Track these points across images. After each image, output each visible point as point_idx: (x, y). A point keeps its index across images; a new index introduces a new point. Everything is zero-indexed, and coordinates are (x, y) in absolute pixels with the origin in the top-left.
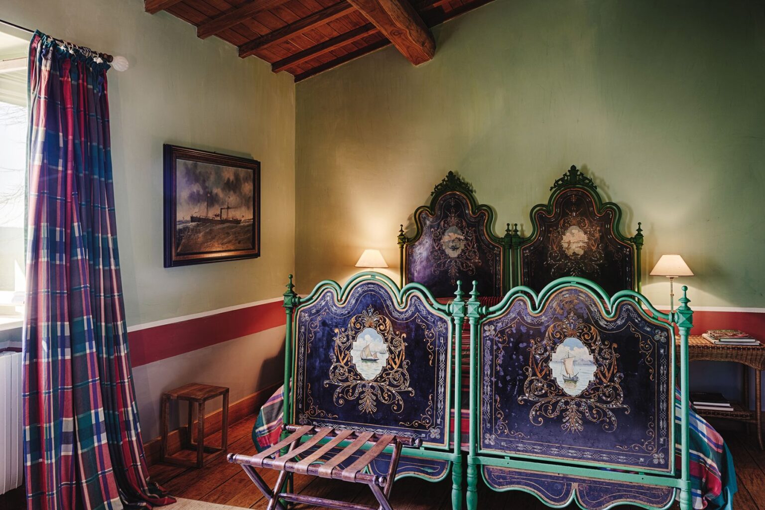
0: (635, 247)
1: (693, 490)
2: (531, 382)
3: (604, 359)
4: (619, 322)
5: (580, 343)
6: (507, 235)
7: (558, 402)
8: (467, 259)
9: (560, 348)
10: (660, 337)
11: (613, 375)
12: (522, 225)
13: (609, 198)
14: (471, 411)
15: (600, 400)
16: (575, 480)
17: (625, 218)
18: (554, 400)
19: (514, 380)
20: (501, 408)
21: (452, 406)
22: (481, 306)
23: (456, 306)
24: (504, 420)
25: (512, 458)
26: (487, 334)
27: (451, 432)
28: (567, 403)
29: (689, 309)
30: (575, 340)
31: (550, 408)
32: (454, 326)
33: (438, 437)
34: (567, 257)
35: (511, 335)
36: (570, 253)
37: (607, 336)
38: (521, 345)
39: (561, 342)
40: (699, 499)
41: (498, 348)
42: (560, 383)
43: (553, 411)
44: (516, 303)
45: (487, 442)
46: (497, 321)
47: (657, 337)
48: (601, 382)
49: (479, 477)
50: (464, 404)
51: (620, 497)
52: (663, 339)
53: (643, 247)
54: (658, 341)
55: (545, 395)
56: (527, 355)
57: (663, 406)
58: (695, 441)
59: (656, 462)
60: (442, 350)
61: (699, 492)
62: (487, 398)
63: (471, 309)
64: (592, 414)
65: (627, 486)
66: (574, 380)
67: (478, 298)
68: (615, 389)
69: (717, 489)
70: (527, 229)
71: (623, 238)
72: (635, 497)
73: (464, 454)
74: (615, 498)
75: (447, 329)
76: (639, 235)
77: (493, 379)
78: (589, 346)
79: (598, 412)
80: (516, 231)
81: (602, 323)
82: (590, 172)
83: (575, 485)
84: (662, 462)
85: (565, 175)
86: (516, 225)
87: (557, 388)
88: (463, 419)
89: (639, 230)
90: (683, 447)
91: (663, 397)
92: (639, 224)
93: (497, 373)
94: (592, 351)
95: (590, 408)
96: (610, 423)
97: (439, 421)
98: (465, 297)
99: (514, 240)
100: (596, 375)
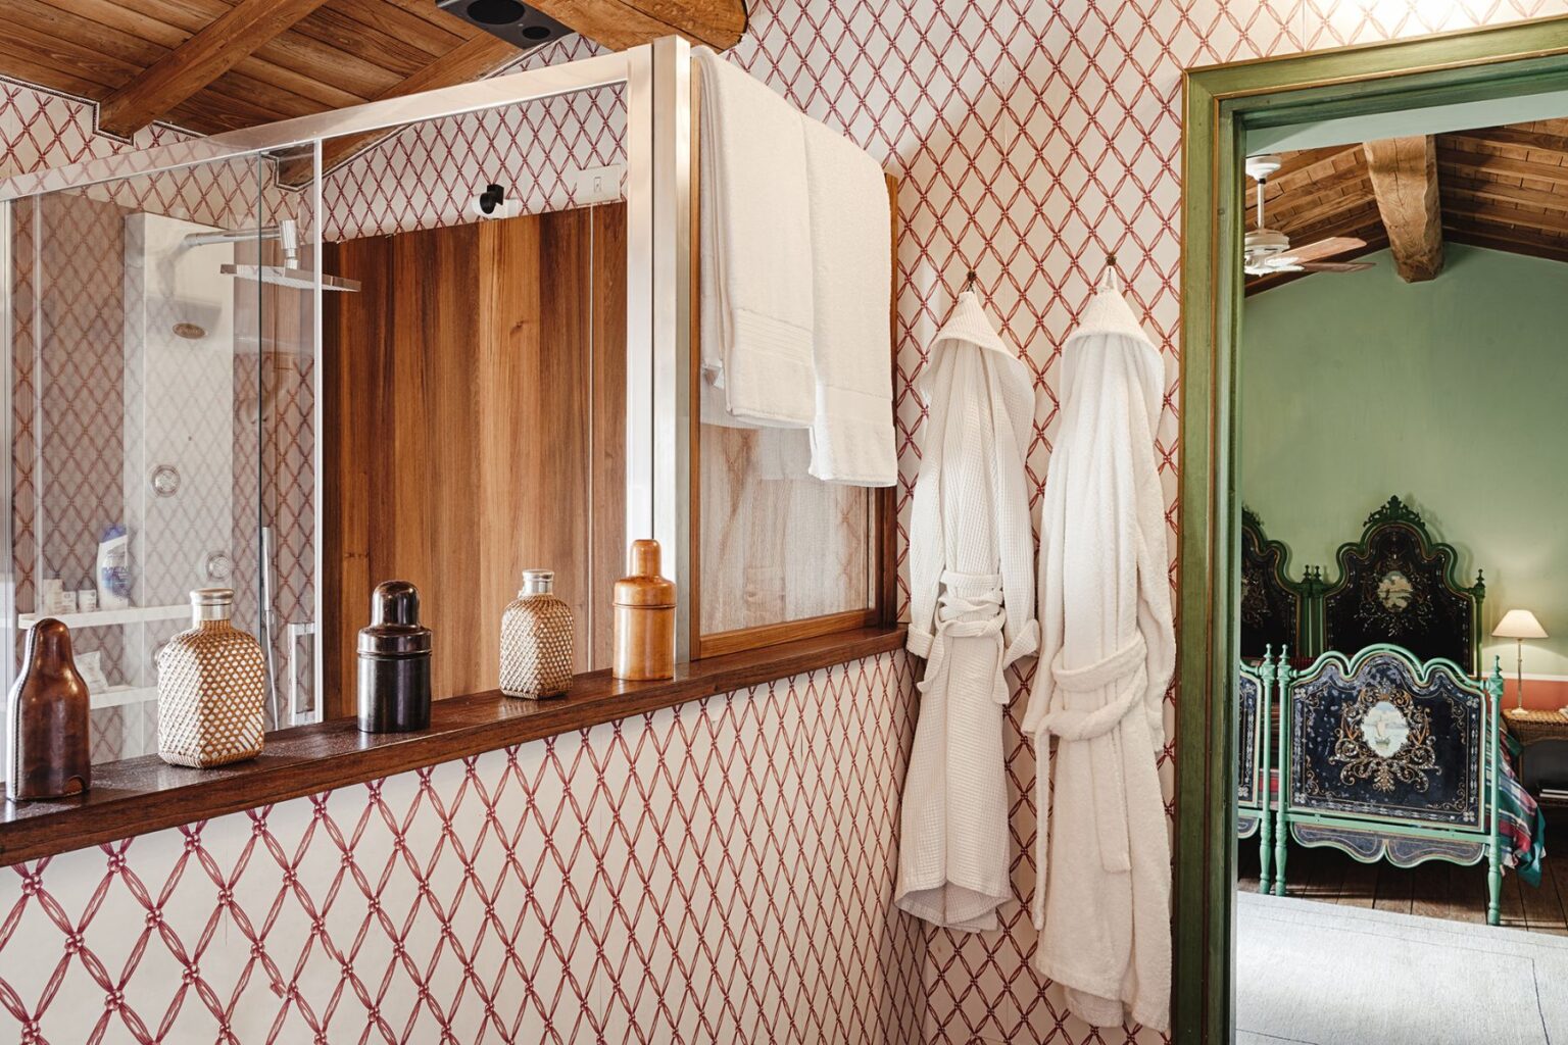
0: (1474, 600)
1: (1503, 847)
2: (1343, 743)
3: (1417, 722)
4: (1432, 688)
5: (1393, 707)
6: (1306, 580)
7: (1369, 763)
8: (1252, 608)
9: (1372, 711)
10: (1472, 703)
11: (1425, 738)
12: (1325, 568)
13: (1442, 537)
14: (1280, 771)
15: (1412, 761)
16: (1385, 837)
17: (1462, 563)
18: (1366, 761)
19: (1325, 742)
20: (1313, 768)
21: (1261, 765)
22: (1292, 669)
23: (1266, 670)
24: (1315, 779)
25: (1322, 816)
26: (1298, 696)
27: (1260, 790)
28: (1378, 764)
29: (1500, 677)
30: (1387, 704)
31: (1362, 768)
32: (1263, 687)
33: (1246, 795)
34: (1385, 610)
35: (1322, 698)
36: (1389, 604)
37: (1418, 701)
38: (1333, 708)
39: (1374, 706)
40: (1508, 856)
41: (1309, 711)
42: (1372, 745)
43: (1365, 771)
44: (1328, 667)
45: (1297, 800)
46: (1308, 685)
47: (1469, 703)
48: (1413, 745)
49: (1288, 834)
50: (1274, 764)
51: (1431, 852)
52: (1475, 706)
53: (1485, 600)
54: (1470, 707)
55: (1357, 756)
56: (1338, 717)
57: (1474, 767)
58: (1505, 801)
59: (1466, 819)
60: (1250, 711)
61: (1509, 849)
62: (1297, 758)
63: (1280, 672)
64: (1403, 775)
65: (1438, 842)
66: (1386, 743)
67: (1288, 662)
68: (1427, 751)
69: (1525, 846)
70: (1332, 574)
71: (1459, 589)
72: (1445, 853)
73: (1273, 814)
74: (1426, 853)
75: (1255, 691)
76: (1480, 585)
77: (1304, 740)
78: (1402, 710)
79: (1410, 773)
80: (1318, 575)
81: (1415, 689)
82: (1417, 504)
83: (1386, 842)
84: (1472, 819)
85: (1383, 507)
86: (1317, 568)
87: (1369, 750)
88: (1272, 779)
89: (1480, 579)
90: (1493, 807)
91: (1474, 759)
92: (1481, 571)
93: (1308, 734)
94: (1405, 715)
95: (1402, 769)
96: (1422, 783)
97: (1247, 780)
98: (1275, 661)
99: (1315, 587)
100: (1408, 738)
